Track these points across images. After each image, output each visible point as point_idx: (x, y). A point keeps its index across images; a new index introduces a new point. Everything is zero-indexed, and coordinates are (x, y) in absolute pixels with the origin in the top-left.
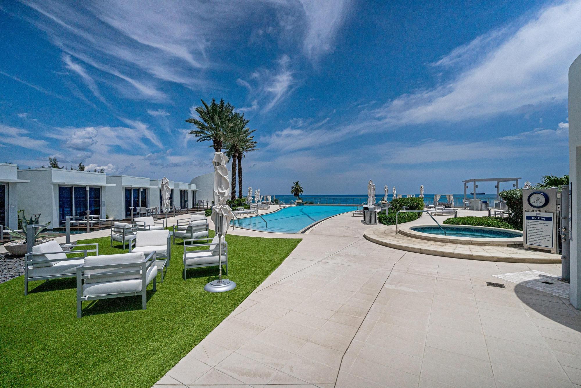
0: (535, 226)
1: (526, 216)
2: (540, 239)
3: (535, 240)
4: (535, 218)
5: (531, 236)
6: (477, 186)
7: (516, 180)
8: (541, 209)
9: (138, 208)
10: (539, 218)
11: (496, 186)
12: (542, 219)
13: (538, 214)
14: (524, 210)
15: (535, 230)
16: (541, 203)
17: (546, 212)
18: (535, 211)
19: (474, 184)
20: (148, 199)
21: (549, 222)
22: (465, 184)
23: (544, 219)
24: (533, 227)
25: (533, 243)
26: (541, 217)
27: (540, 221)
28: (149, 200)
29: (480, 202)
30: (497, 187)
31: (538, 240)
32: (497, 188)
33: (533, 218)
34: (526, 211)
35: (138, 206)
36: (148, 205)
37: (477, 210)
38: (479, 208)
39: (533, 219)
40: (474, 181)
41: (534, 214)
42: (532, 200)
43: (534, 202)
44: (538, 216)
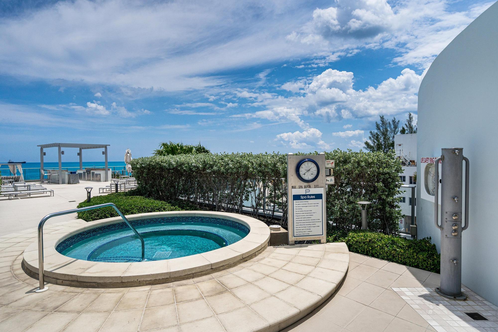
0: (304, 209)
1: (293, 195)
2: (310, 226)
3: (303, 228)
4: (304, 197)
5: (299, 224)
6: (63, 153)
7: (106, 147)
8: (311, 184)
10: (308, 197)
11: (78, 153)
12: (312, 197)
13: (307, 191)
14: (290, 187)
15: (303, 215)
16: (312, 176)
17: (316, 187)
18: (303, 187)
19: (59, 149)
21: (319, 201)
22: (42, 149)
23: (314, 197)
24: (301, 210)
25: (301, 233)
26: (310, 195)
27: (310, 201)
29: (67, 173)
30: (80, 154)
31: (307, 228)
32: (79, 156)
33: (302, 197)
34: (292, 187)
37: (63, 183)
38: (67, 181)
39: (302, 199)
40: (59, 146)
41: (301, 192)
42: (302, 170)
43: (304, 174)
44: (307, 193)
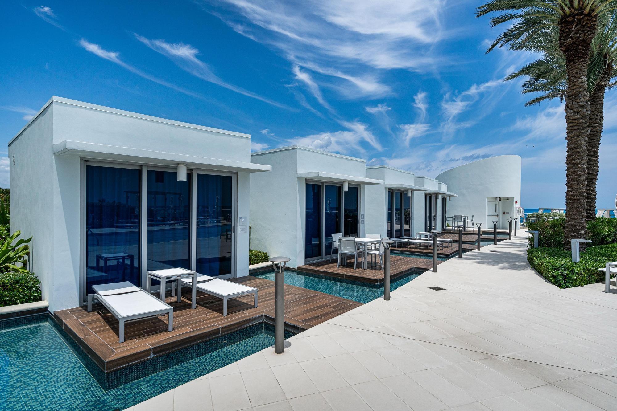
9: (336, 237)
20: (361, 213)
28: (363, 215)
35: (338, 231)
36: (361, 227)
